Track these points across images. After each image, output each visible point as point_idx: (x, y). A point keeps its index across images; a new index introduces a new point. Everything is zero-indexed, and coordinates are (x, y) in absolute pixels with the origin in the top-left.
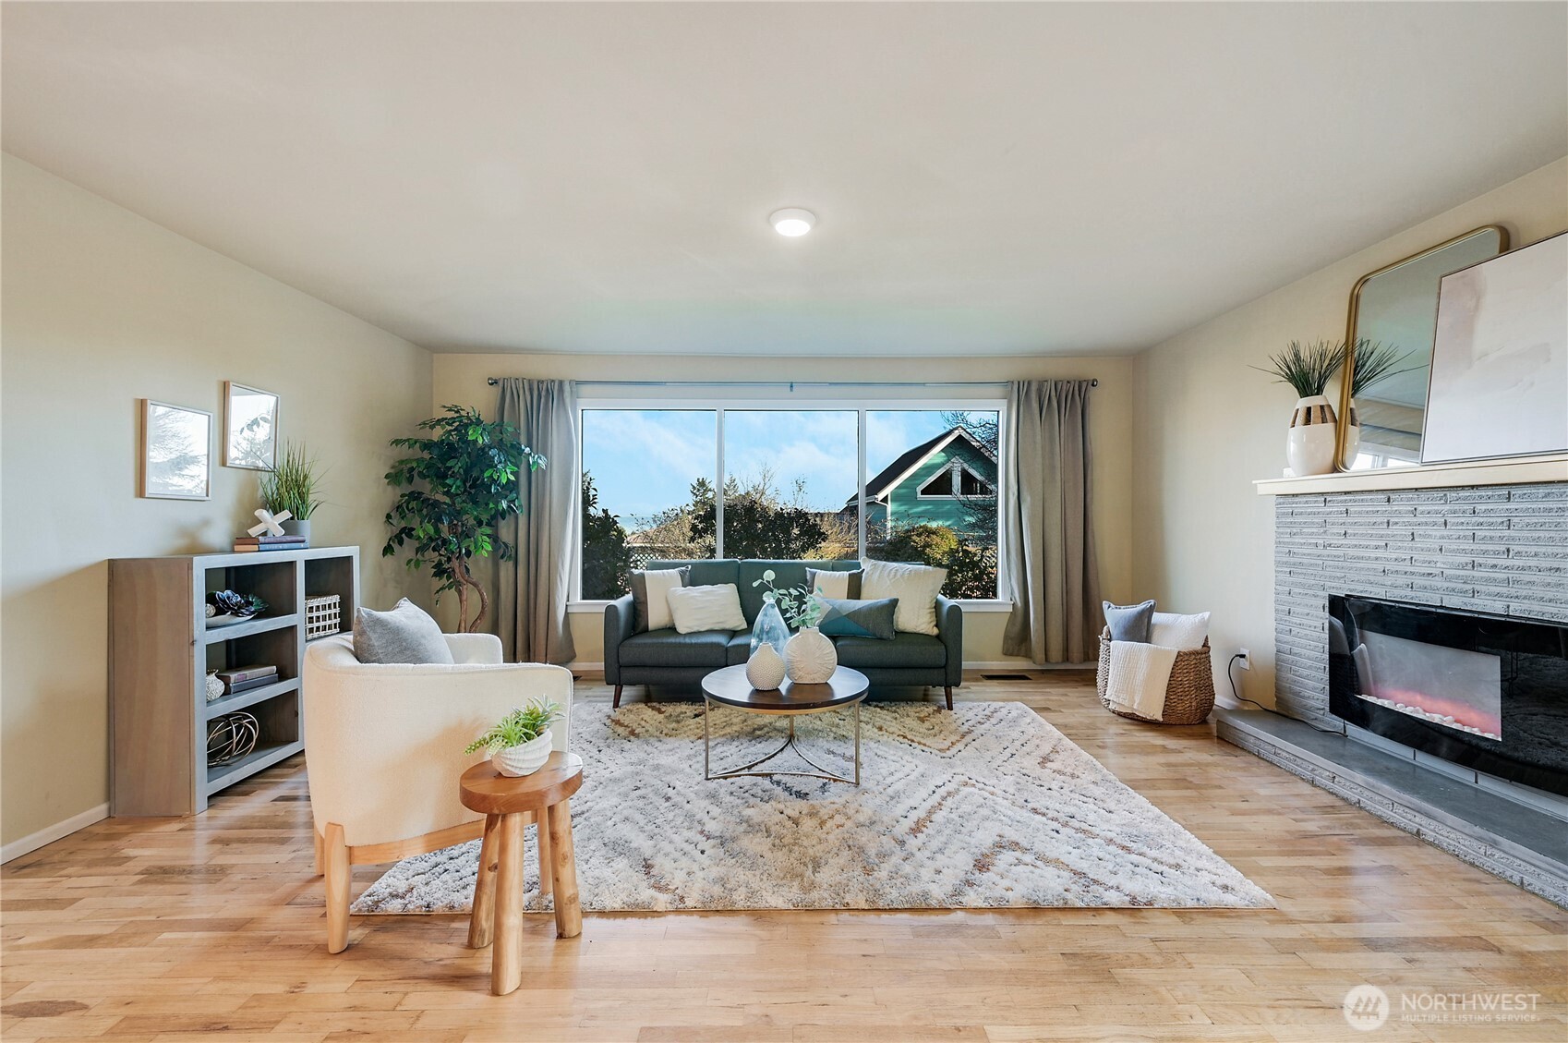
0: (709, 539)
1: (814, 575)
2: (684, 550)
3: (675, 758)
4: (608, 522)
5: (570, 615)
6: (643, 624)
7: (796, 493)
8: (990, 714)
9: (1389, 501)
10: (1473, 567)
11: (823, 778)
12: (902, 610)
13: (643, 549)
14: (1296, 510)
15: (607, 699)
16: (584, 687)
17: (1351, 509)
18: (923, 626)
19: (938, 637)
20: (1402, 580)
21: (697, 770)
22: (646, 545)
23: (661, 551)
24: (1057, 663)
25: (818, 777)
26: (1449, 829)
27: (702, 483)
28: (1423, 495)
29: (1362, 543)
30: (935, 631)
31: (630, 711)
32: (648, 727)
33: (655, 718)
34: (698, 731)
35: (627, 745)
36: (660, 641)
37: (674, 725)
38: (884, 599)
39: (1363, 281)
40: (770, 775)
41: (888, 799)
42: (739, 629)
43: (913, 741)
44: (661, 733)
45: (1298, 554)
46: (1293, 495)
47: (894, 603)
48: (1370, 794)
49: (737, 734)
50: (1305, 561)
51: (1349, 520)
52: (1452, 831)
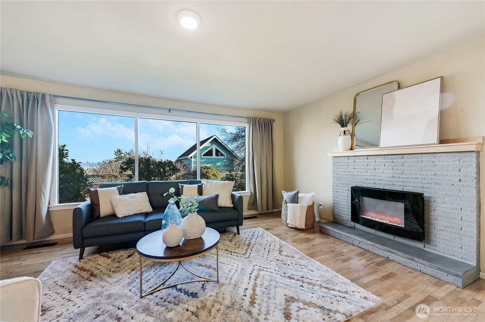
0: (129, 172)
1: (183, 186)
2: (113, 176)
3: (120, 286)
4: (75, 165)
5: (50, 212)
6: (97, 215)
7: (160, 155)
8: (253, 234)
9: (368, 159)
10: (393, 177)
11: (201, 281)
12: (220, 199)
13: (93, 176)
14: (339, 161)
15: (75, 254)
16: (60, 248)
17: (356, 161)
18: (228, 204)
19: (233, 207)
20: (372, 182)
21: (134, 293)
22: (95, 174)
23: (102, 176)
24: (265, 211)
25: (199, 281)
26: (398, 256)
27: (119, 151)
28: (378, 157)
29: (360, 171)
30: (232, 206)
31: (90, 260)
32: (101, 268)
33: (105, 262)
34: (132, 266)
35: (89, 284)
36: (108, 223)
37: (117, 264)
38: (213, 195)
39: (358, 94)
40: (175, 286)
41: (234, 287)
42: (149, 212)
43: (231, 252)
44: (110, 271)
45: (340, 174)
46: (338, 157)
47: (217, 196)
48: (372, 247)
49: (153, 264)
50: (342, 176)
51: (355, 164)
52: (399, 256)
